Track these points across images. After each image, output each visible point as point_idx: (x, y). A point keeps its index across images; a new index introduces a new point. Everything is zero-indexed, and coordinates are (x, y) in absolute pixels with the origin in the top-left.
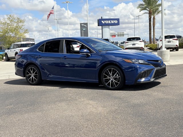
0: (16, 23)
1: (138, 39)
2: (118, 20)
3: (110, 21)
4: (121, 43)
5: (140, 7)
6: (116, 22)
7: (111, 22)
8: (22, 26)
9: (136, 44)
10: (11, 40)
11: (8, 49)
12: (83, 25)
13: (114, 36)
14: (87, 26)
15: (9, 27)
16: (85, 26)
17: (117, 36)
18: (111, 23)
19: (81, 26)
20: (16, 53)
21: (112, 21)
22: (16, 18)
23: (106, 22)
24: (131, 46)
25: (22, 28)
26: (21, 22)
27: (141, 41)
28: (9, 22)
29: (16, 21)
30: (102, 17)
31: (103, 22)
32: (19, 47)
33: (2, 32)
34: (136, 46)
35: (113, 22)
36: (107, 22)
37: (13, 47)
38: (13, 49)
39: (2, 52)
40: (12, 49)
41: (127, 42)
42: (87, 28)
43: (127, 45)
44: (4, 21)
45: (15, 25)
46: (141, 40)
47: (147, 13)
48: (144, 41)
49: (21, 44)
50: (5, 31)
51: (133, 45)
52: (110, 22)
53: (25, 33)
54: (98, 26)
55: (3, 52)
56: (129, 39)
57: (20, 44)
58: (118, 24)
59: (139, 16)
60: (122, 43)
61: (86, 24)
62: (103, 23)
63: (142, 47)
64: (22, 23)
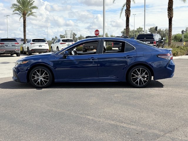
1: (43, 41)
5: (14, 7)
24: (38, 47)
34: (43, 48)
41: (33, 44)
43: (34, 46)
46: (46, 42)
51: (40, 46)
63: (48, 49)
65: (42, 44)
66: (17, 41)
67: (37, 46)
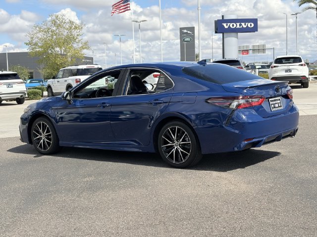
0: (67, 29)
1: (297, 60)
2: (255, 21)
3: (238, 24)
4: (260, 67)
6: (251, 25)
7: (240, 25)
8: (78, 35)
9: (293, 69)
10: (59, 61)
11: (54, 78)
12: (185, 31)
13: (246, 52)
14: (194, 33)
15: (55, 37)
16: (189, 32)
17: (251, 52)
18: (241, 27)
19: (182, 33)
20: (69, 87)
21: (243, 24)
22: (67, 21)
23: (231, 26)
24: (283, 74)
25: (77, 40)
26: (76, 28)
27: (302, 65)
28: (54, 28)
29: (67, 27)
30: (223, 16)
31: (225, 25)
32: (74, 75)
33: (41, 47)
34: (294, 73)
35: (244, 26)
36: (233, 25)
37: (63, 75)
38: (62, 78)
39: (38, 84)
40: (60, 78)
41: (275, 67)
42: (193, 37)
43: (276, 72)
44: (45, 27)
45: (65, 34)
46: (303, 63)
47: (313, 8)
48: (308, 64)
49: (78, 69)
50: (48, 46)
51: (287, 71)
52: (238, 27)
53: (83, 48)
54: (216, 32)
55: (39, 82)
56: (279, 61)
57: (75, 69)
58: (255, 29)
59: (296, 14)
60: (263, 67)
61: (192, 29)
62: (226, 27)
63: (304, 76)
64: (79, 30)
65: (291, 67)
66: (240, 65)
67: (282, 70)
